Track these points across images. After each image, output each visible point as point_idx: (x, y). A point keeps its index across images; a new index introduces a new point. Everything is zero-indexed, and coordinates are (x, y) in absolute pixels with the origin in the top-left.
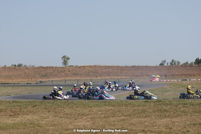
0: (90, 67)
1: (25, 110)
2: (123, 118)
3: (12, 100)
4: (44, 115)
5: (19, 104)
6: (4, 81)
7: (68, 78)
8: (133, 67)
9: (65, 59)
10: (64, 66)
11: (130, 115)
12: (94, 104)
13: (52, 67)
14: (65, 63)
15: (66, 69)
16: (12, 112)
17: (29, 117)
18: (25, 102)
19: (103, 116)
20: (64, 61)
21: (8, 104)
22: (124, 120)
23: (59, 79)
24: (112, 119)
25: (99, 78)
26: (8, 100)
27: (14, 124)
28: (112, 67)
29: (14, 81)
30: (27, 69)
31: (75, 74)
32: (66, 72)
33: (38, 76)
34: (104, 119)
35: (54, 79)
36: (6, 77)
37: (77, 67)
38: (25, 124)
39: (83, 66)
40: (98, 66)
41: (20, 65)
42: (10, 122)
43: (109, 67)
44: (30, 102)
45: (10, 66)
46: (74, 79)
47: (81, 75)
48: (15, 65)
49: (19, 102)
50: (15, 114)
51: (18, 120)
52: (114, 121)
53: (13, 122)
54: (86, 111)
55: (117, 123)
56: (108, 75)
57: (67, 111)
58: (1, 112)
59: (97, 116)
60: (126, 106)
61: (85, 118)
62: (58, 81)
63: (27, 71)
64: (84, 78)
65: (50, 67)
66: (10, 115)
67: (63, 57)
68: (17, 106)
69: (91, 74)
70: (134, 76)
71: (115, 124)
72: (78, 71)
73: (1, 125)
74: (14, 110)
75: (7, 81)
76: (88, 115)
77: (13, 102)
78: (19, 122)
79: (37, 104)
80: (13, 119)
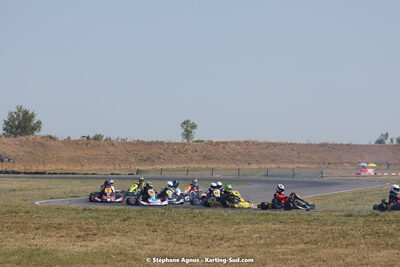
0: (238, 143)
1: (108, 227)
2: (302, 246)
3: (81, 206)
4: (145, 238)
5: (95, 215)
6: (65, 168)
7: (192, 166)
8: (323, 145)
9: (188, 128)
10: (185, 141)
11: (316, 242)
12: (245, 217)
13: (162, 143)
14: (188, 134)
15: (190, 148)
16: (81, 229)
17: (115, 241)
18: (107, 211)
19: (262, 242)
20: (186, 130)
21: (73, 214)
22: (303, 251)
23: (175, 166)
24: (280, 249)
25: (254, 166)
26: (73, 206)
27: (86, 254)
28: (281, 144)
29: (86, 169)
30: (113, 145)
31: (207, 158)
32: (189, 152)
33: (133, 160)
34: (265, 249)
35: (165, 167)
36: (71, 160)
37: (211, 143)
38: (107, 255)
39: (222, 143)
40: (253, 142)
41: (97, 138)
42: (77, 249)
43: (275, 145)
44: (117, 210)
45: (78, 138)
46: (204, 166)
47: (219, 160)
48: (88, 138)
49: (97, 210)
50: (87, 235)
51: (94, 245)
52: (283, 253)
53: (84, 249)
54: (228, 231)
55: (290, 257)
56: (273, 161)
57: (191, 230)
58: (59, 229)
59: (251, 242)
60: (309, 222)
61: (226, 245)
62: (173, 170)
63: (111, 149)
64: (224, 166)
65: (157, 143)
66: (78, 237)
67: (184, 123)
68: (91, 217)
69: (238, 157)
70: (324, 163)
71: (287, 259)
72: (212, 151)
73: (60, 255)
74: (85, 226)
75: (71, 168)
76: (233, 239)
77: (85, 209)
78: (95, 251)
79: (132, 214)
80: (84, 243)
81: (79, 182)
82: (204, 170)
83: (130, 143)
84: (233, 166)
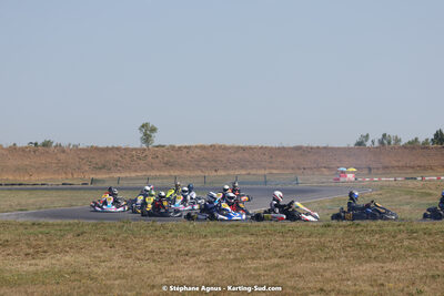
0: (203, 148)
1: (60, 244)
2: (276, 261)
3: (30, 220)
4: (101, 254)
5: (44, 230)
6: (11, 178)
7: (153, 173)
8: (298, 148)
9: (148, 131)
10: (144, 146)
11: (291, 256)
12: (212, 229)
13: (118, 149)
14: (147, 139)
15: (149, 154)
16: (29, 246)
17: (67, 258)
18: (58, 225)
19: (232, 257)
20: (145, 134)
21: (21, 230)
22: (277, 265)
23: (133, 175)
24: (252, 264)
25: (222, 173)
26: (21, 220)
27: (36, 274)
28: (251, 148)
29: (35, 179)
30: (64, 151)
31: (169, 165)
32: (150, 159)
33: (87, 168)
34: (236, 265)
35: (123, 175)
36: (18, 169)
37: (173, 147)
38: (60, 274)
39: (186, 147)
40: (220, 147)
41: (46, 144)
42: (25, 268)
43: (244, 149)
44: (70, 224)
45: (26, 145)
46: (166, 174)
47: (182, 167)
48: (36, 144)
49: (47, 225)
50: (37, 252)
51: (44, 264)
52: (256, 269)
53: (32, 268)
54: (194, 246)
55: (263, 273)
56: (242, 167)
57: (152, 244)
58: (4, 246)
59: (219, 258)
60: (283, 234)
61: (192, 260)
62: (132, 179)
63: (62, 157)
64: (188, 173)
65: (113, 149)
66: (27, 255)
67: (143, 126)
68: (41, 233)
69: (205, 163)
70: (299, 169)
71: (259, 275)
72: (174, 157)
73: (7, 275)
74: (34, 243)
75: (18, 178)
76: (199, 254)
77: (34, 224)
78: (46, 269)
79: (86, 228)
80: (33, 262)
81: (26, 193)
82: (166, 177)
83: (83, 150)
84: (199, 173)
